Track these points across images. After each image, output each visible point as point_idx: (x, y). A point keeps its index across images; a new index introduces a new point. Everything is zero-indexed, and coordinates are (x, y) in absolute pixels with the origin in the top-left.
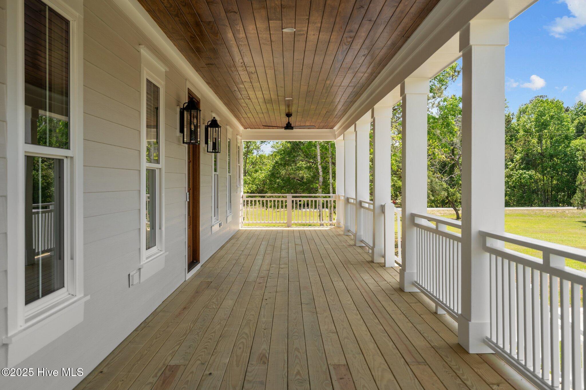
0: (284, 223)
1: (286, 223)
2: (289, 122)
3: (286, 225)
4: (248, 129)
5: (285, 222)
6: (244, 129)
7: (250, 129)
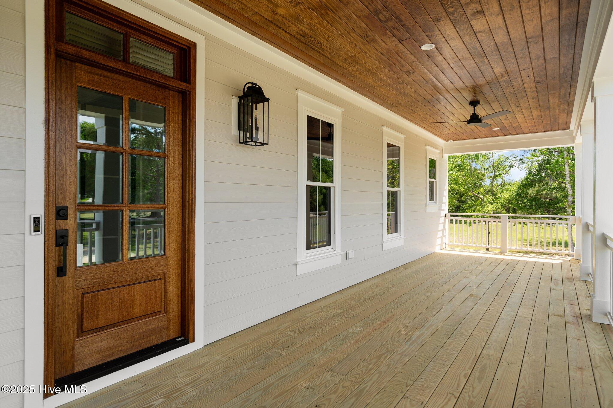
0: (496, 248)
1: (499, 248)
2: (474, 114)
3: (499, 251)
4: (449, 141)
5: (499, 246)
6: (446, 141)
7: (452, 141)
